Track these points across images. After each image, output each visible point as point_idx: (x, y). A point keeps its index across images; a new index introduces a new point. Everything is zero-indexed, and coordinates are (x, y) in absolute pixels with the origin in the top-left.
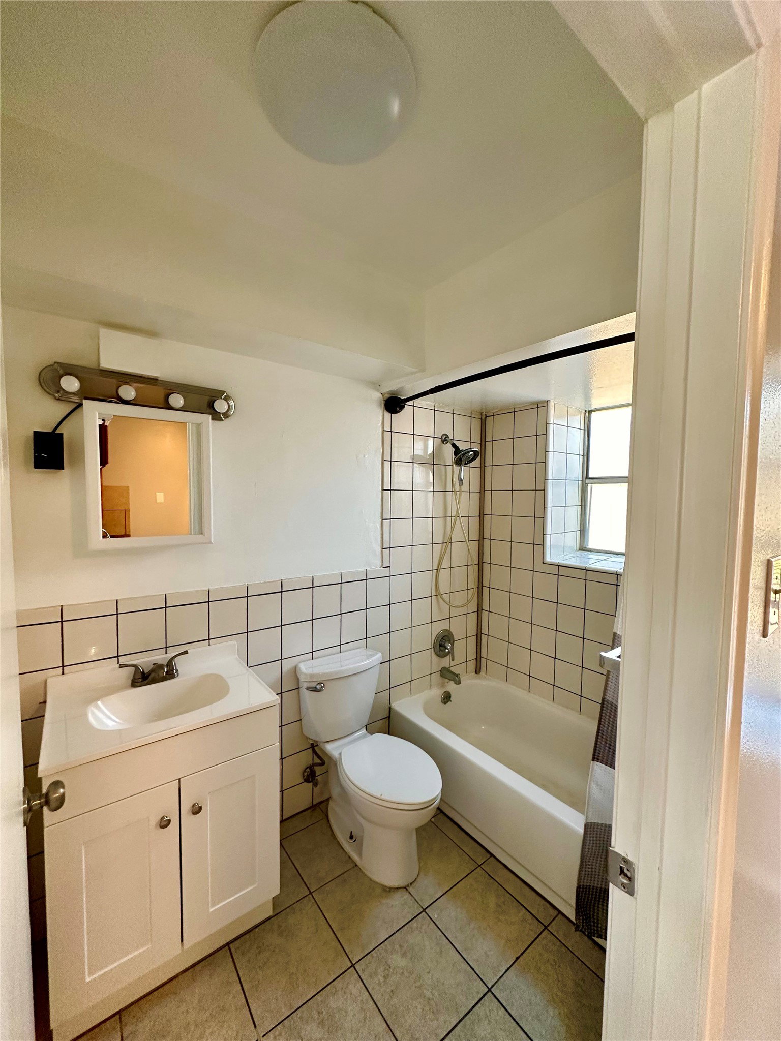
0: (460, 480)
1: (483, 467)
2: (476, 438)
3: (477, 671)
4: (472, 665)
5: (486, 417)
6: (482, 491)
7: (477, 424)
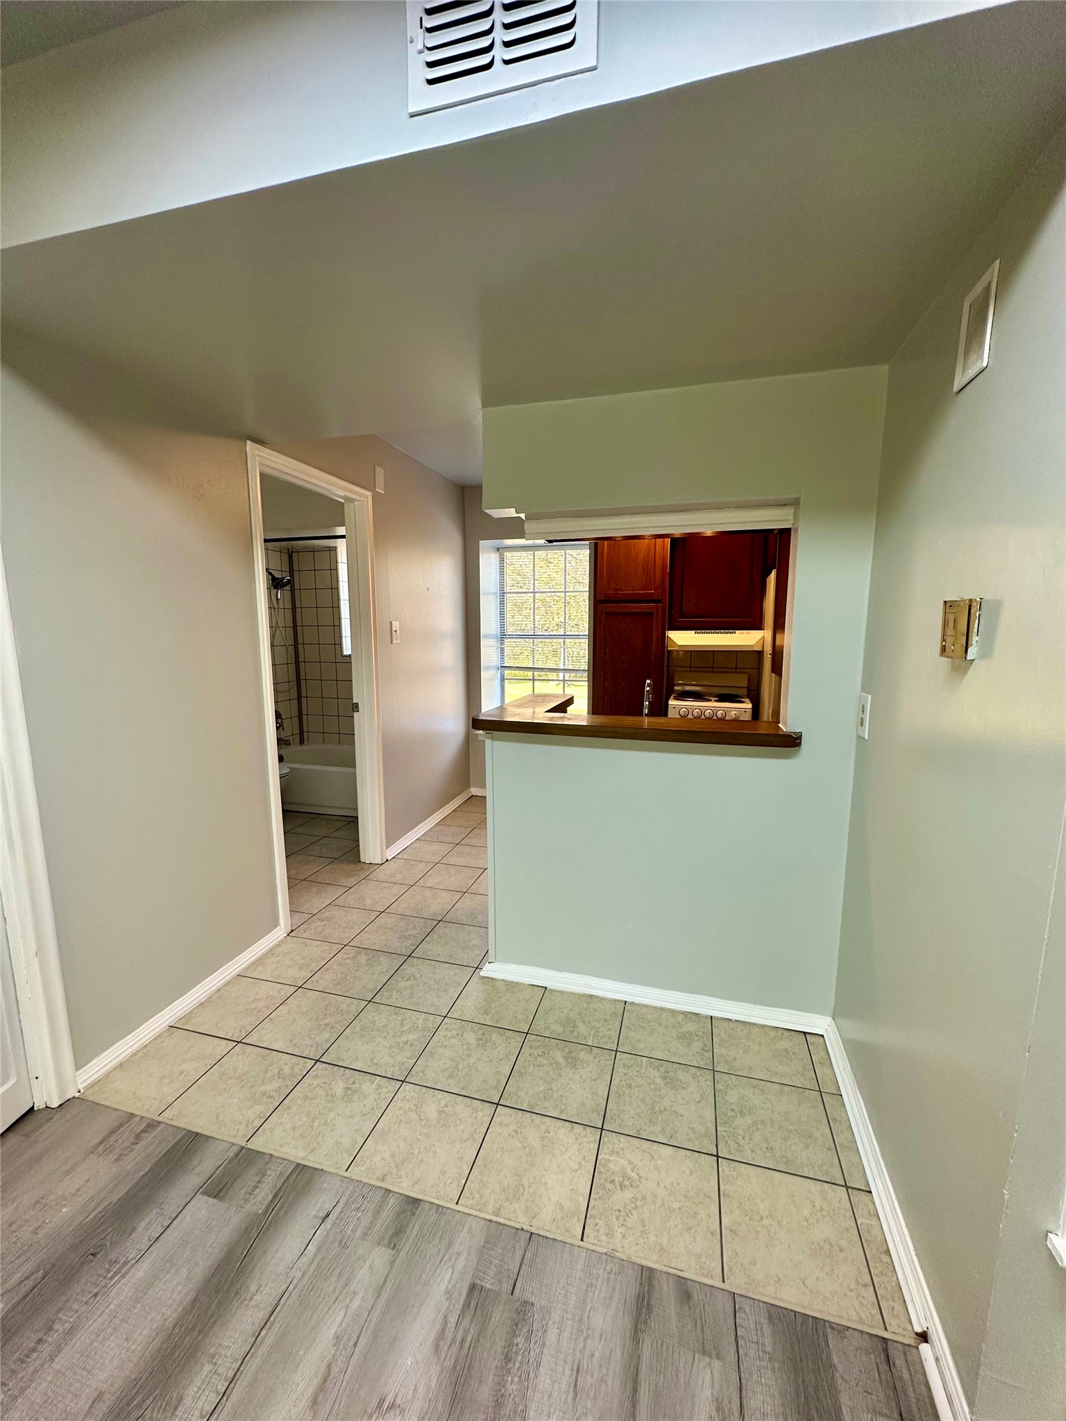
0: (278, 600)
1: (293, 591)
2: (286, 568)
3: (302, 742)
4: (297, 738)
5: (292, 552)
6: (294, 608)
7: (285, 557)
